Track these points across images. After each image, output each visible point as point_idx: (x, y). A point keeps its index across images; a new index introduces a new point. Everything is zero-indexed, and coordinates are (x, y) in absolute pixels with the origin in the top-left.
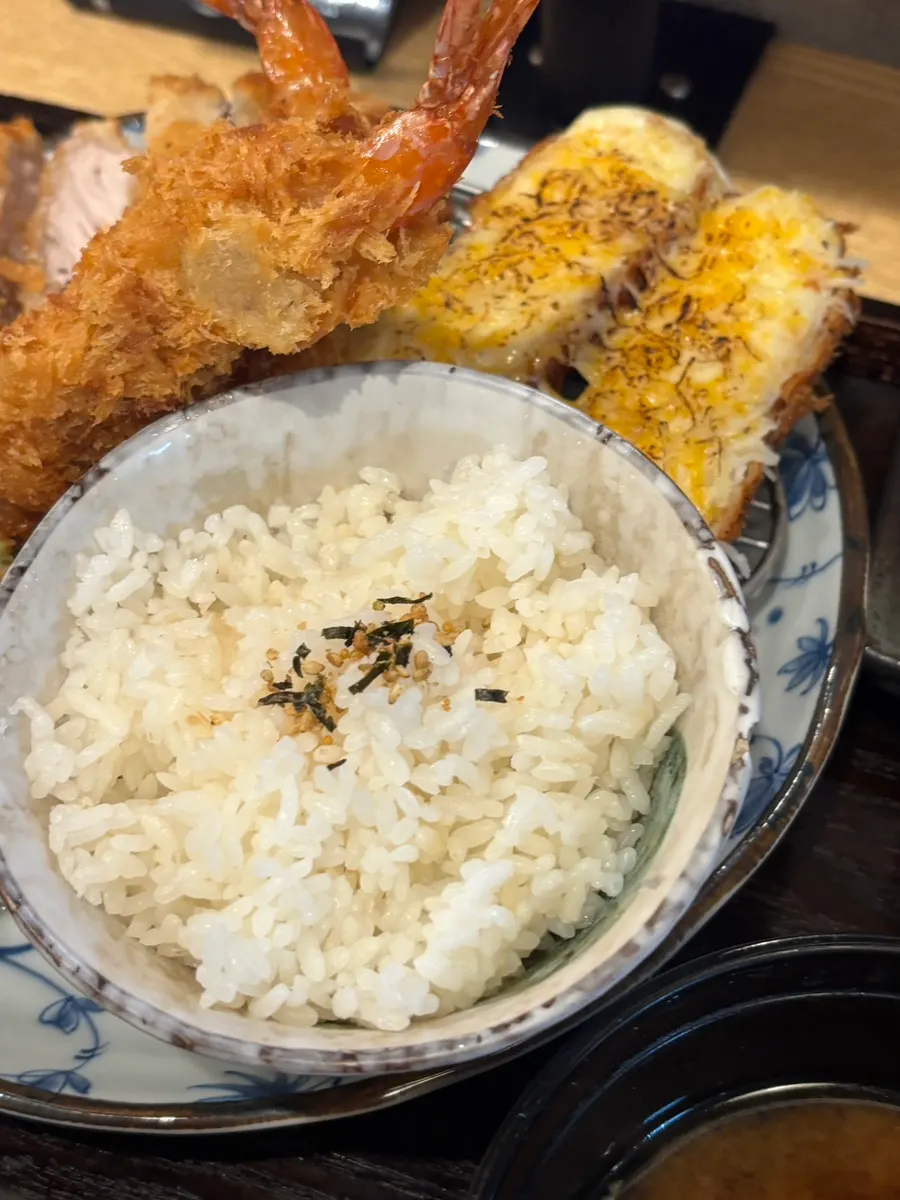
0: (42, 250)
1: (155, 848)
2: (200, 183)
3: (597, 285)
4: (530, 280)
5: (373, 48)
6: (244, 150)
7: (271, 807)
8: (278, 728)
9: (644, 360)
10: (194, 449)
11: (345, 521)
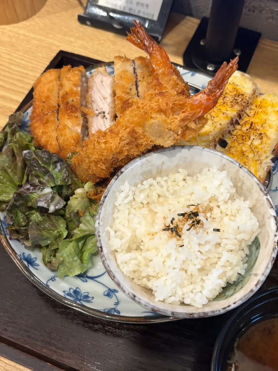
0: (91, 104)
1: (140, 262)
2: (150, 108)
3: (230, 119)
4: (214, 117)
5: (160, 38)
6: (161, 100)
7: (169, 256)
8: (168, 236)
9: (242, 139)
10: (142, 166)
11: (175, 181)
